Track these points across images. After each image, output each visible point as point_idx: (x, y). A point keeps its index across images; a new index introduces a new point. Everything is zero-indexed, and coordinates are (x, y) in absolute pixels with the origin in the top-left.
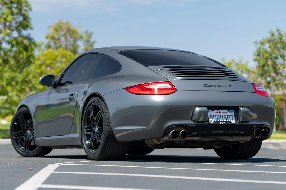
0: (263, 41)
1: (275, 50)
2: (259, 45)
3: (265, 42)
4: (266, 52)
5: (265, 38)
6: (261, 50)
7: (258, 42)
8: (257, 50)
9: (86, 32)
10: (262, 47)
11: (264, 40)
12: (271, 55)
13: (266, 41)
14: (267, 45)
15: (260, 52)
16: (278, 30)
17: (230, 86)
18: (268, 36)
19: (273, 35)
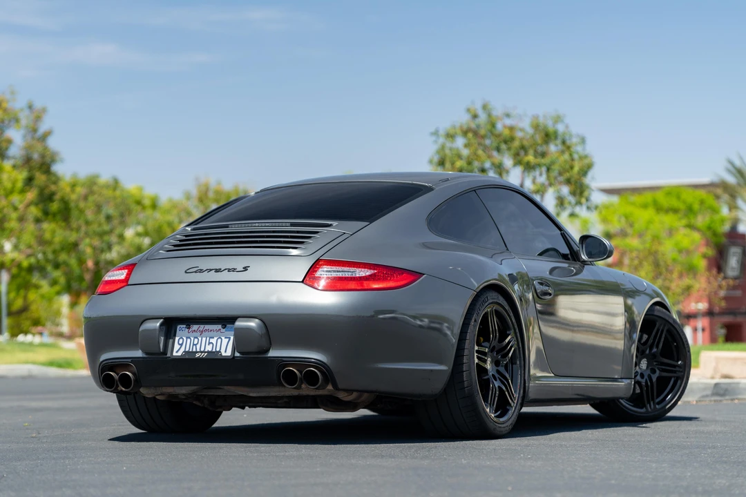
0: (452, 132)
1: (480, 152)
2: (441, 140)
3: (456, 133)
4: (460, 157)
5: (458, 125)
6: (447, 152)
7: (442, 132)
8: (438, 152)
9: (30, 107)
10: (448, 145)
11: (454, 127)
12: (469, 163)
13: (458, 131)
14: (460, 142)
15: (445, 155)
16: (485, 107)
17: (246, 269)
18: (464, 119)
19: (475, 116)
